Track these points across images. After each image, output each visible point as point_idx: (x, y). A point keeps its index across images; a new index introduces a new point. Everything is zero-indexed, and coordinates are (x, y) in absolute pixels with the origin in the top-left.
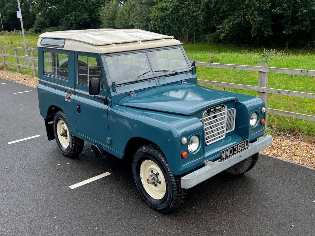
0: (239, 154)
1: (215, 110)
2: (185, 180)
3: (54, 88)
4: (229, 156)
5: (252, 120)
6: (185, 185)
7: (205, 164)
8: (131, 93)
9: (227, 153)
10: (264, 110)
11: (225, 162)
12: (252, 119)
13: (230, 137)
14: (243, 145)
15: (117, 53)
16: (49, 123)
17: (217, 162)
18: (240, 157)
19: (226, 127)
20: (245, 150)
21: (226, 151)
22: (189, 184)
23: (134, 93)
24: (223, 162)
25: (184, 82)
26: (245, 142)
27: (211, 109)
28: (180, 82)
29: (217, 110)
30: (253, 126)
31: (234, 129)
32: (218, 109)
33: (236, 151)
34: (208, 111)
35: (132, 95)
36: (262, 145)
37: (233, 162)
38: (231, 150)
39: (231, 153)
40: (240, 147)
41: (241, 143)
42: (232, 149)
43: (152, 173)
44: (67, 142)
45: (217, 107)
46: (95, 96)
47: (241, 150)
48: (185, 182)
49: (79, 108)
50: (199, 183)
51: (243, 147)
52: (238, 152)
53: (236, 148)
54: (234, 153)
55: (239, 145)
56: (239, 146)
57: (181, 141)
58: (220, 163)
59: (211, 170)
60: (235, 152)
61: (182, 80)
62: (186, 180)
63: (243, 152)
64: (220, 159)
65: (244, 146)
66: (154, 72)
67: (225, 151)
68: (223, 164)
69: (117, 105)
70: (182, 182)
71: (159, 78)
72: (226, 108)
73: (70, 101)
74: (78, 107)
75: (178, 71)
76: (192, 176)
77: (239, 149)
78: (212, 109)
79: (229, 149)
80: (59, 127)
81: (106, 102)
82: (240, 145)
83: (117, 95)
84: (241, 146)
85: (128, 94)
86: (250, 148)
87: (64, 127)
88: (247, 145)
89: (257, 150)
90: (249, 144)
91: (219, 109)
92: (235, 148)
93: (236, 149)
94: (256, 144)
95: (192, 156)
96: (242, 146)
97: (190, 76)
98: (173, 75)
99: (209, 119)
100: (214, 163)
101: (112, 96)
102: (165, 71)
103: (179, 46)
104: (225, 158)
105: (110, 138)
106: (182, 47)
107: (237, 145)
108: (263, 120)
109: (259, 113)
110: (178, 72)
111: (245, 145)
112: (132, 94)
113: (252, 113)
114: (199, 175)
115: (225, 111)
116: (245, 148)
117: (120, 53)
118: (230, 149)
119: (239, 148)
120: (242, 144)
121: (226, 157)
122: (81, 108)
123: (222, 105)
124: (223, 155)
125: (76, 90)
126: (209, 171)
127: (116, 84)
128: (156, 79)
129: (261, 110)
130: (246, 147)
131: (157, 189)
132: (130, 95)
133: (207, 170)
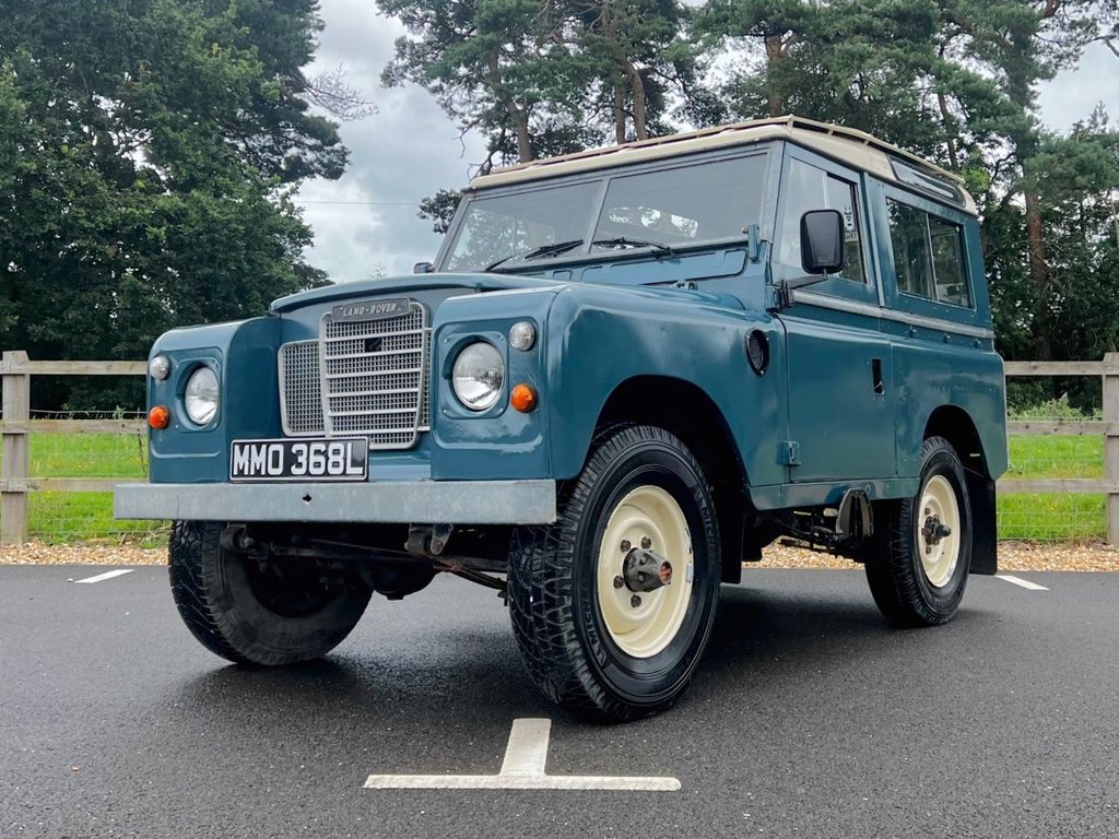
4: (269, 475)
9: (258, 460)
11: (235, 489)
14: (337, 453)
18: (307, 497)
19: (419, 400)
21: (254, 447)
24: (233, 485)
26: (349, 444)
33: (299, 465)
37: (272, 505)
38: (276, 453)
39: (276, 465)
40: (322, 459)
41: (327, 443)
42: (280, 449)
45: (378, 302)
47: (327, 472)
51: (335, 465)
52: (309, 474)
53: (300, 452)
54: (288, 473)
55: (314, 447)
56: (317, 452)
60: (294, 469)
65: (340, 458)
67: (249, 444)
72: (424, 317)
77: (318, 464)
78: (354, 306)
79: (268, 444)
82: (322, 447)
84: (325, 453)
88: (360, 462)
91: (386, 312)
92: (294, 450)
93: (300, 459)
96: (332, 458)
99: (350, 346)
104: (249, 475)
107: (307, 444)
111: (345, 459)
115: (421, 331)
116: (345, 474)
118: (272, 447)
119: (314, 459)
120: (332, 447)
121: (252, 473)
124: (240, 460)
130: (353, 469)
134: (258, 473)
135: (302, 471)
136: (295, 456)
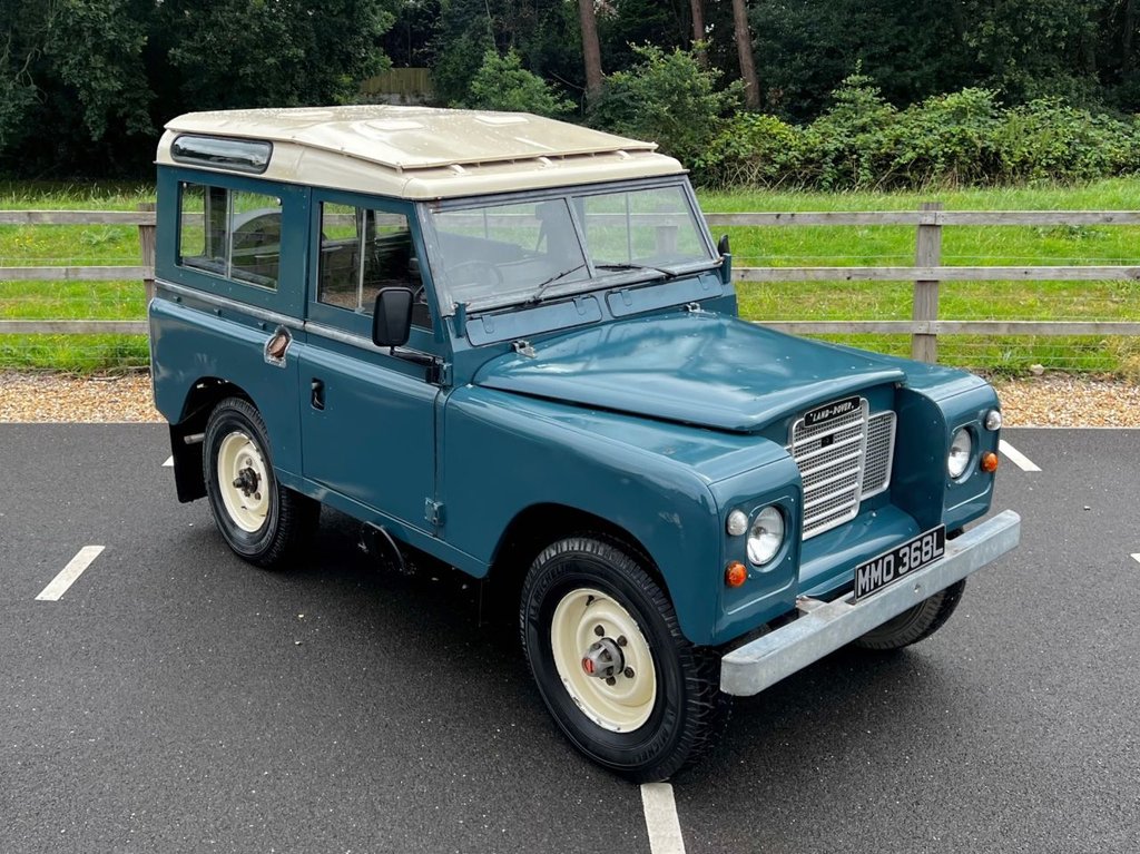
0: (912, 577)
1: (831, 416)
2: (737, 666)
3: (220, 314)
4: (883, 583)
5: (954, 455)
6: (738, 684)
7: (797, 609)
8: (517, 345)
9: (876, 574)
10: (996, 422)
11: (867, 606)
12: (955, 451)
13: (874, 515)
14: (927, 543)
15: (472, 200)
16: (186, 439)
17: (839, 603)
18: (918, 587)
19: (861, 477)
20: (935, 565)
21: (873, 565)
22: (753, 680)
23: (527, 343)
24: (861, 604)
25: (694, 308)
26: (935, 534)
27: (816, 412)
28: (683, 309)
29: (837, 415)
30: (956, 478)
31: (886, 485)
32: (842, 413)
33: (904, 565)
34: (809, 420)
35: (522, 350)
36: (987, 549)
37: (894, 606)
38: (889, 563)
39: (888, 573)
40: (918, 553)
41: (921, 540)
42: (891, 558)
43: (600, 638)
44: (255, 512)
45: (837, 405)
46: (392, 348)
47: (922, 563)
48: (739, 671)
49: (319, 390)
50: (782, 677)
51: (927, 553)
52: (910, 569)
53: (905, 555)
54: (897, 575)
55: (914, 546)
56: (916, 549)
57: (727, 525)
58: (851, 606)
59: (823, 631)
60: (901, 570)
61: (689, 303)
62: (741, 665)
63: (928, 570)
64: (851, 594)
65: (929, 548)
66: (592, 268)
67: (870, 564)
68: (859, 611)
69: (470, 386)
70: (725, 672)
71: (611, 293)
72: (866, 408)
73: (282, 363)
74: (314, 385)
75: (676, 269)
76: (763, 653)
77: (916, 559)
78: (821, 411)
79: (883, 558)
80: (226, 458)
81: (432, 374)
82: (918, 544)
83: (470, 348)
84: (920, 549)
85: (509, 348)
86: (948, 556)
87: (244, 455)
88: (940, 545)
89: (972, 564)
90: (947, 542)
91: (844, 412)
92: (900, 555)
93: (906, 560)
94: (968, 543)
95: (758, 579)
96: (925, 549)
97: (713, 287)
98: (657, 281)
99: (810, 446)
100: (830, 607)
101: (454, 351)
102: (628, 267)
103: (676, 178)
104: (870, 590)
105: (440, 504)
106: (689, 183)
107: (909, 545)
108: (992, 455)
109: (979, 432)
110: (676, 273)
111: (932, 547)
112: (522, 346)
113: (956, 432)
114: (786, 650)
115: (862, 421)
116: (932, 558)
117: (481, 200)
118: (886, 559)
119: (913, 555)
120: (925, 540)
121: (872, 587)
122: (328, 390)
123: (853, 397)
124: (862, 581)
125: (310, 326)
126: (816, 634)
127: (468, 310)
128: (601, 296)
129: (985, 421)
130: (936, 553)
131: (617, 696)
132: (514, 349)
133: (811, 631)
134: (876, 585)
135: (907, 568)
136: (902, 559)
